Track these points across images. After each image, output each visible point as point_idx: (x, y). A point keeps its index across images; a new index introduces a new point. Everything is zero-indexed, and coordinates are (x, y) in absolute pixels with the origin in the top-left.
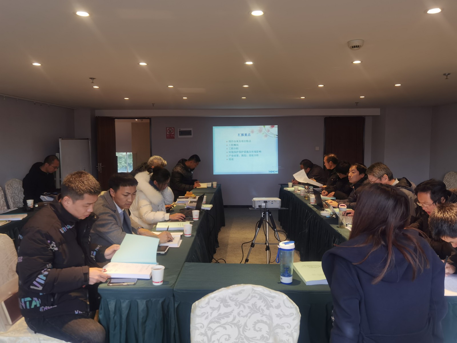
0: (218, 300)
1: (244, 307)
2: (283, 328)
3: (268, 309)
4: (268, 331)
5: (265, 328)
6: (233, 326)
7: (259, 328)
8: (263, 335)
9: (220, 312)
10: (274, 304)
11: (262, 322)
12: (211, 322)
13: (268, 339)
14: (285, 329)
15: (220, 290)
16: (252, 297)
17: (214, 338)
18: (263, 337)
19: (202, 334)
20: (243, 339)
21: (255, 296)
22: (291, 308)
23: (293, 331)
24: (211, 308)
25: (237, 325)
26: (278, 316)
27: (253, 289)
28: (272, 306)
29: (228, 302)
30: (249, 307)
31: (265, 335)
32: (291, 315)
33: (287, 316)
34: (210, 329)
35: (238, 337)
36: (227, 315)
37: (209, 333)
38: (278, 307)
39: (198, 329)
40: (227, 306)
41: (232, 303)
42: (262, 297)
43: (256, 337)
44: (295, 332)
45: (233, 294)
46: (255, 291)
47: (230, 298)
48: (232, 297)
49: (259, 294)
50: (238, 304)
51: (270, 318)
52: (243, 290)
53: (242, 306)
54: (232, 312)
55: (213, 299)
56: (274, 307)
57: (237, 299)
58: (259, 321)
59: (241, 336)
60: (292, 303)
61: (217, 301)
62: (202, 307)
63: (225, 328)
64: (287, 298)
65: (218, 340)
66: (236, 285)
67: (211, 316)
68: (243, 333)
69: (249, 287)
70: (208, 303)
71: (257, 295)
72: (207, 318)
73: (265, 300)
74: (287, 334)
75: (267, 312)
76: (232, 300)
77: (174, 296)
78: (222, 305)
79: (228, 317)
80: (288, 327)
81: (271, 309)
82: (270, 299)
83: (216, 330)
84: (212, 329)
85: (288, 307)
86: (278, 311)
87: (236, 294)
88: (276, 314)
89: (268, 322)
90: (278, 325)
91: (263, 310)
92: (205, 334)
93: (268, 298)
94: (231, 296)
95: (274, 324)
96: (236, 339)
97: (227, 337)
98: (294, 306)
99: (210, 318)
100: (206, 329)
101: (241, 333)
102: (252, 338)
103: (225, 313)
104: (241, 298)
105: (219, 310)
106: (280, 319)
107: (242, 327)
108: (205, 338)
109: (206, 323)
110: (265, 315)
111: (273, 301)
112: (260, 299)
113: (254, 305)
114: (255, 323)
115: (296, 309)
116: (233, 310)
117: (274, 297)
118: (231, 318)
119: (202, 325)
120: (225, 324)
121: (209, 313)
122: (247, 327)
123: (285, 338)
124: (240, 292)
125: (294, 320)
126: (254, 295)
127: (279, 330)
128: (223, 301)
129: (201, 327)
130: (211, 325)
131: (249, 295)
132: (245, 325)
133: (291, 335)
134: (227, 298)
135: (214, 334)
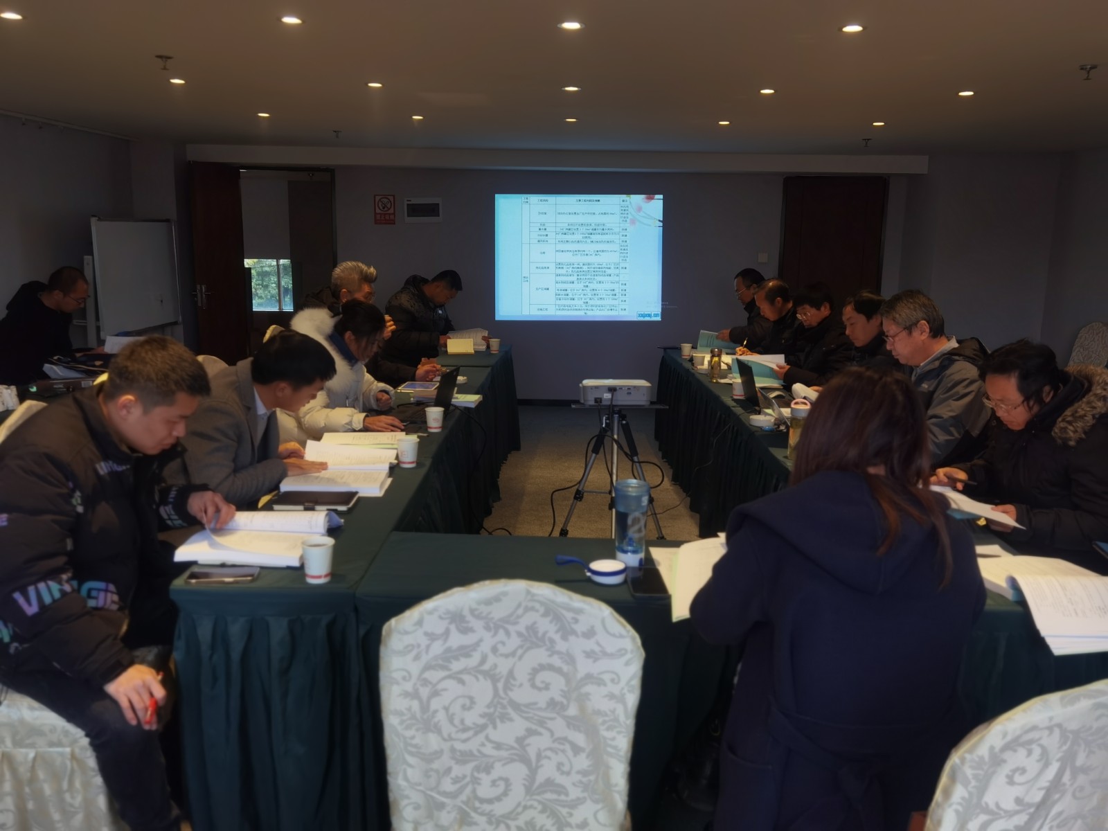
0: (443, 616)
1: (508, 633)
2: (600, 682)
3: (564, 638)
4: (566, 689)
5: (558, 683)
6: (481, 677)
7: (543, 682)
8: (552, 699)
9: (448, 644)
10: (580, 628)
11: (551, 668)
12: (428, 667)
13: (564, 708)
14: (605, 685)
15: (449, 592)
16: (527, 609)
17: (435, 704)
18: (552, 704)
19: (406, 694)
20: (504, 707)
21: (532, 609)
22: (621, 636)
23: (625, 691)
24: (426, 634)
25: (491, 676)
26: (589, 655)
27: (528, 592)
28: (574, 632)
29: (468, 622)
30: (519, 634)
31: (558, 698)
32: (621, 652)
33: (611, 656)
34: (426, 682)
35: (492, 702)
36: (465, 651)
37: (425, 692)
38: (590, 634)
39: (398, 683)
40: (466, 630)
41: (477, 625)
42: (550, 611)
43: (535, 704)
44: (629, 691)
45: (479, 603)
46: (533, 595)
47: (472, 611)
48: (476, 610)
49: (542, 603)
50: (492, 625)
51: (570, 659)
52: (505, 594)
53: (501, 632)
54: (478, 644)
55: (430, 613)
56: (579, 633)
57: (490, 613)
58: (543, 667)
59: (501, 701)
60: (624, 627)
61: (441, 618)
62: (406, 633)
63: (462, 682)
64: (612, 613)
65: (446, 709)
66: (487, 582)
67: (427, 652)
68: (506, 693)
69: (517, 588)
70: (420, 623)
71: (537, 606)
72: (417, 658)
73: (557, 618)
74: (611, 696)
75: (561, 646)
76: (478, 617)
77: (356, 610)
78: (453, 627)
79: (467, 655)
80: (613, 681)
81: (572, 638)
82: (569, 615)
83: (440, 687)
84: (430, 683)
85: (614, 635)
86: (590, 645)
87: (488, 602)
88: (584, 652)
89: (565, 668)
90: (589, 678)
91: (552, 641)
92: (415, 695)
93: (564, 612)
94: (474, 606)
95: (580, 675)
96: (488, 706)
97: (468, 702)
98: (628, 632)
99: (425, 659)
100: (415, 684)
101: (501, 693)
102: (527, 706)
103: (462, 648)
104: (498, 612)
105: (446, 640)
106: (594, 662)
107: (503, 681)
108: (415, 705)
109: (415, 669)
110: (559, 653)
111: (576, 621)
112: (546, 614)
113: (532, 628)
114: (535, 671)
115: (633, 639)
116: (481, 640)
117: (579, 611)
118: (474, 660)
119: (405, 674)
120: (461, 672)
121: (423, 647)
122: (515, 679)
123: (605, 705)
124: (497, 599)
125: (627, 664)
126: (530, 604)
127: (589, 688)
128: (457, 619)
129: (404, 678)
130: (427, 675)
131: (519, 606)
132: (511, 674)
133: (621, 699)
134: (466, 612)
135: (436, 694)
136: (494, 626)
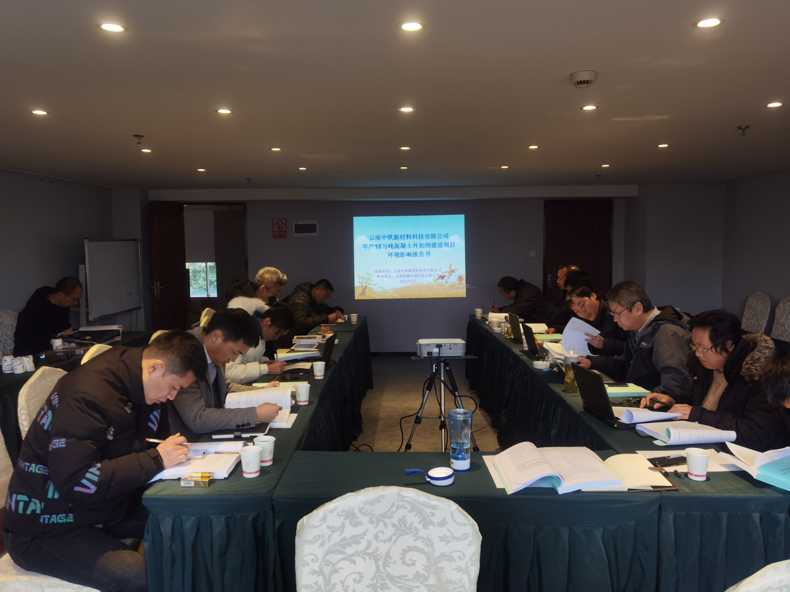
0: (341, 514)
1: (385, 525)
2: (451, 559)
3: (425, 527)
4: (427, 565)
5: (421, 560)
6: (367, 558)
7: (410, 560)
8: (417, 572)
9: (344, 535)
10: (435, 520)
11: (416, 549)
12: (329, 552)
13: (426, 578)
14: (455, 561)
15: (344, 496)
16: (399, 507)
17: (335, 579)
18: (417, 576)
19: (314, 572)
20: (383, 579)
21: (403, 507)
22: (465, 525)
23: (469, 564)
24: (328, 527)
25: (374, 557)
26: (443, 539)
27: (399, 495)
28: (432, 523)
29: (358, 518)
30: (394, 525)
31: (422, 572)
32: (465, 536)
33: (458, 539)
34: (328, 563)
35: (375, 576)
36: (356, 539)
37: (327, 570)
38: (443, 524)
39: (308, 565)
40: (356, 524)
41: (364, 519)
42: (415, 508)
43: (406, 576)
44: (471, 565)
45: (365, 504)
46: (403, 497)
47: (360, 510)
48: (364, 508)
49: (409, 503)
50: (374, 519)
51: (429, 542)
52: (383, 497)
53: (381, 524)
54: (364, 534)
55: (331, 512)
56: (436, 524)
57: (373, 511)
58: (410, 549)
59: (381, 574)
60: (467, 517)
61: (339, 515)
62: (315, 527)
63: (353, 562)
64: (458, 508)
65: (343, 583)
66: (371, 488)
67: (329, 541)
68: (385, 569)
69: (391, 492)
70: (324, 519)
71: (406, 504)
72: (322, 545)
73: (420, 513)
74: (459, 569)
75: (423, 533)
76: (365, 514)
77: (273, 508)
78: (347, 522)
79: (358, 542)
80: (460, 558)
81: (431, 527)
82: (428, 511)
83: (339, 566)
84: (331, 563)
85: (460, 524)
86: (443, 531)
87: (372, 503)
88: (439, 537)
89: (426, 549)
90: (443, 556)
91: (416, 529)
92: (320, 572)
93: (425, 509)
94: (362, 506)
95: (437, 554)
96: (372, 579)
97: (358, 577)
98: (469, 521)
99: (327, 545)
100: (321, 564)
101: (381, 569)
102: (399, 578)
103: (353, 537)
104: (379, 510)
105: (342, 532)
106: (446, 544)
107: (382, 559)
108: (321, 580)
109: (320, 553)
110: (421, 538)
111: (433, 515)
112: (411, 511)
113: (402, 521)
114: (405, 552)
115: (473, 526)
116: (367, 531)
117: (435, 507)
118: (363, 544)
119: (314, 557)
120: (352, 555)
121: (326, 536)
122: (391, 559)
123: (455, 576)
124: (378, 500)
125: (469, 545)
126: (401, 504)
127: (444, 564)
128: (349, 515)
129: (313, 561)
130: (328, 558)
131: (393, 504)
132: (388, 554)
133: (466, 571)
134: (356, 511)
135: (335, 571)
136: (376, 520)
